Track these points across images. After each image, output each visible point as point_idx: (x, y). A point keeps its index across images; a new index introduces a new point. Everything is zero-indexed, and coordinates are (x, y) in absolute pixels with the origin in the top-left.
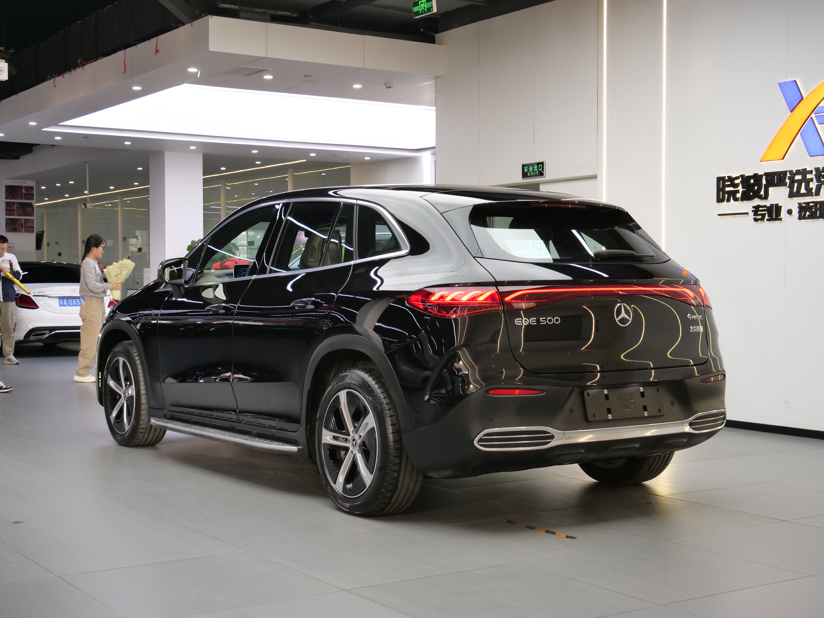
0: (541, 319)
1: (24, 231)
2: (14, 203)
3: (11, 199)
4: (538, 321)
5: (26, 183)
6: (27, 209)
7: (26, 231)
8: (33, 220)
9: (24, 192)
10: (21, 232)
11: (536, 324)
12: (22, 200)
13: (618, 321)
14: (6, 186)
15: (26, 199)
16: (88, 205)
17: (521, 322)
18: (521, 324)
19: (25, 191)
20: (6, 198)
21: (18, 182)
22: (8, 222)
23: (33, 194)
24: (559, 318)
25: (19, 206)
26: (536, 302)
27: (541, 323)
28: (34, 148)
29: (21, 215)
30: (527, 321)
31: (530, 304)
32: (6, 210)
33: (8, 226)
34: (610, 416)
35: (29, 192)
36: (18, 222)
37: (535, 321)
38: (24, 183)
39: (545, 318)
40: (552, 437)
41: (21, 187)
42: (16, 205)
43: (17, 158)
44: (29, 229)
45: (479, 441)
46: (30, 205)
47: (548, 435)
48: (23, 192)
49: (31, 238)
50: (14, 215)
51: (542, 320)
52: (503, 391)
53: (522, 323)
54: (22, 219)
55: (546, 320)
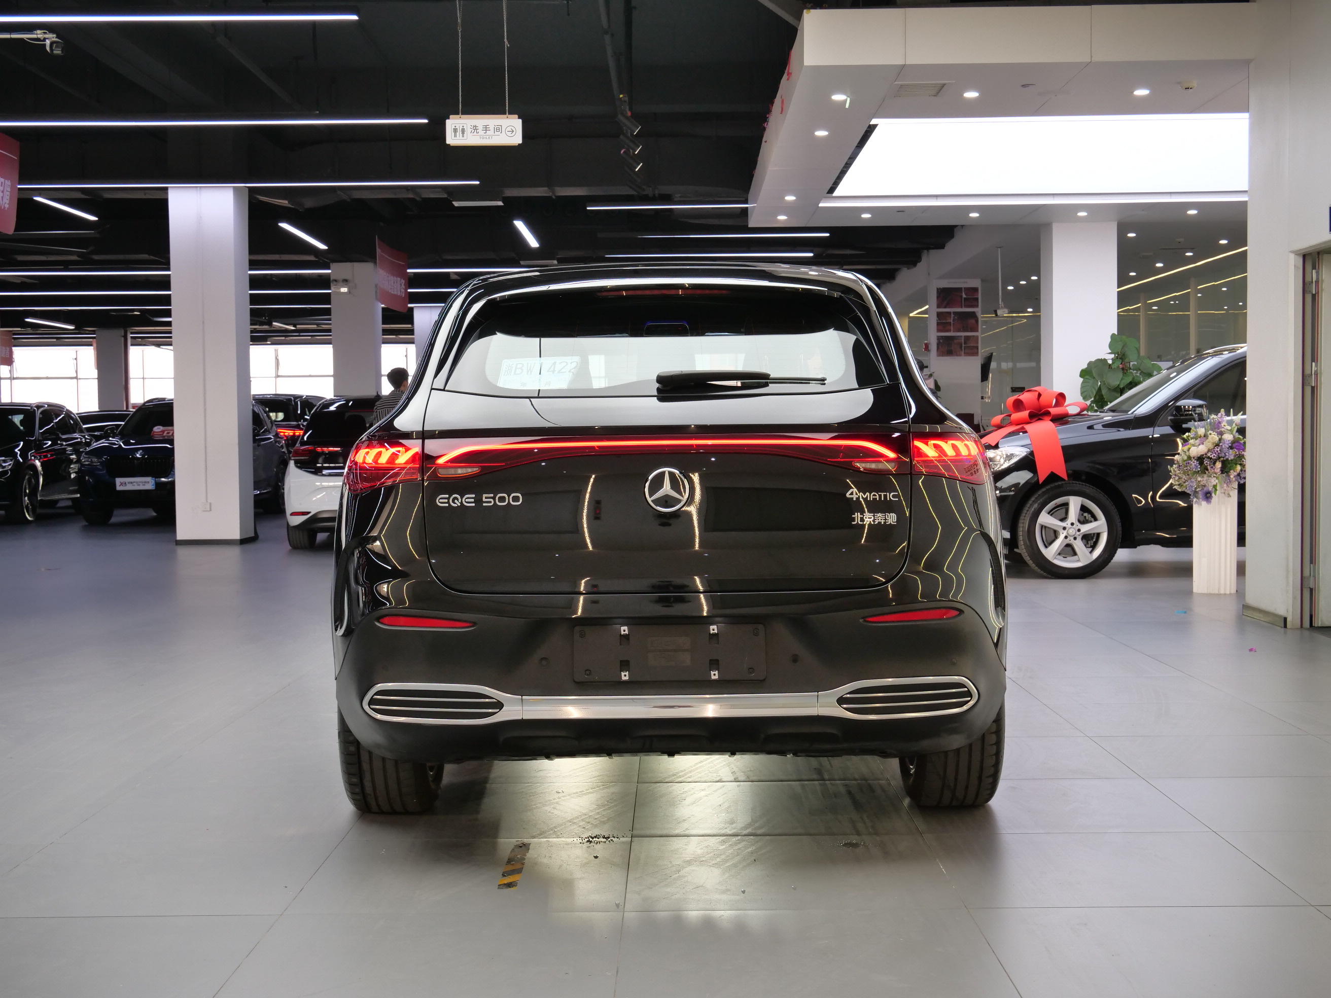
0: (484, 496)
1: (964, 353)
2: (949, 313)
3: (945, 307)
4: (478, 501)
5: (967, 283)
6: (968, 321)
7: (967, 354)
8: (977, 337)
9: (964, 296)
10: (960, 355)
11: (474, 505)
12: (962, 307)
13: (652, 501)
14: (937, 289)
15: (966, 306)
16: (999, 312)
17: (446, 501)
18: (447, 505)
19: (966, 294)
20: (939, 306)
21: (956, 283)
22: (941, 341)
23: (977, 299)
24: (519, 495)
25: (956, 318)
26: (480, 466)
27: (484, 504)
28: (956, 230)
29: (959, 331)
30: (458, 500)
31: (470, 470)
32: (938, 324)
33: (940, 347)
34: (625, 676)
35: (971, 296)
36: (955, 341)
37: (473, 500)
38: (964, 282)
39: (492, 495)
40: (499, 705)
41: (960, 290)
42: (952, 315)
43: (942, 247)
44: (972, 351)
45: (372, 702)
46: (973, 315)
47: (487, 700)
48: (962, 296)
49: (973, 364)
50: (949, 331)
51: (486, 498)
52: (402, 619)
53: (448, 502)
54: (962, 336)
55: (494, 498)
